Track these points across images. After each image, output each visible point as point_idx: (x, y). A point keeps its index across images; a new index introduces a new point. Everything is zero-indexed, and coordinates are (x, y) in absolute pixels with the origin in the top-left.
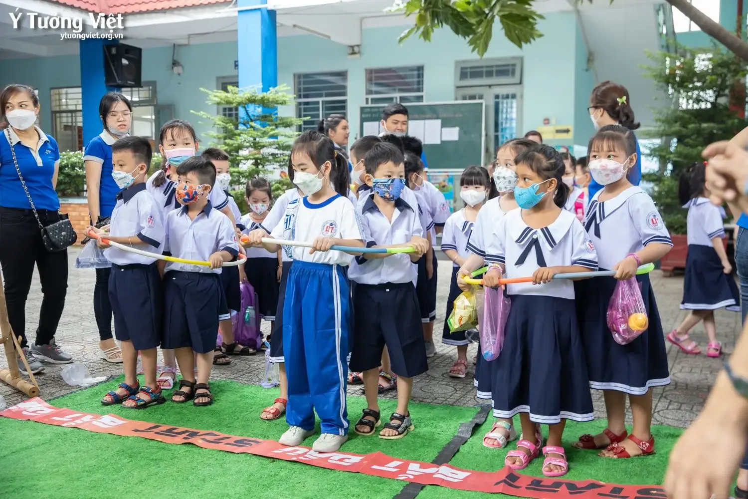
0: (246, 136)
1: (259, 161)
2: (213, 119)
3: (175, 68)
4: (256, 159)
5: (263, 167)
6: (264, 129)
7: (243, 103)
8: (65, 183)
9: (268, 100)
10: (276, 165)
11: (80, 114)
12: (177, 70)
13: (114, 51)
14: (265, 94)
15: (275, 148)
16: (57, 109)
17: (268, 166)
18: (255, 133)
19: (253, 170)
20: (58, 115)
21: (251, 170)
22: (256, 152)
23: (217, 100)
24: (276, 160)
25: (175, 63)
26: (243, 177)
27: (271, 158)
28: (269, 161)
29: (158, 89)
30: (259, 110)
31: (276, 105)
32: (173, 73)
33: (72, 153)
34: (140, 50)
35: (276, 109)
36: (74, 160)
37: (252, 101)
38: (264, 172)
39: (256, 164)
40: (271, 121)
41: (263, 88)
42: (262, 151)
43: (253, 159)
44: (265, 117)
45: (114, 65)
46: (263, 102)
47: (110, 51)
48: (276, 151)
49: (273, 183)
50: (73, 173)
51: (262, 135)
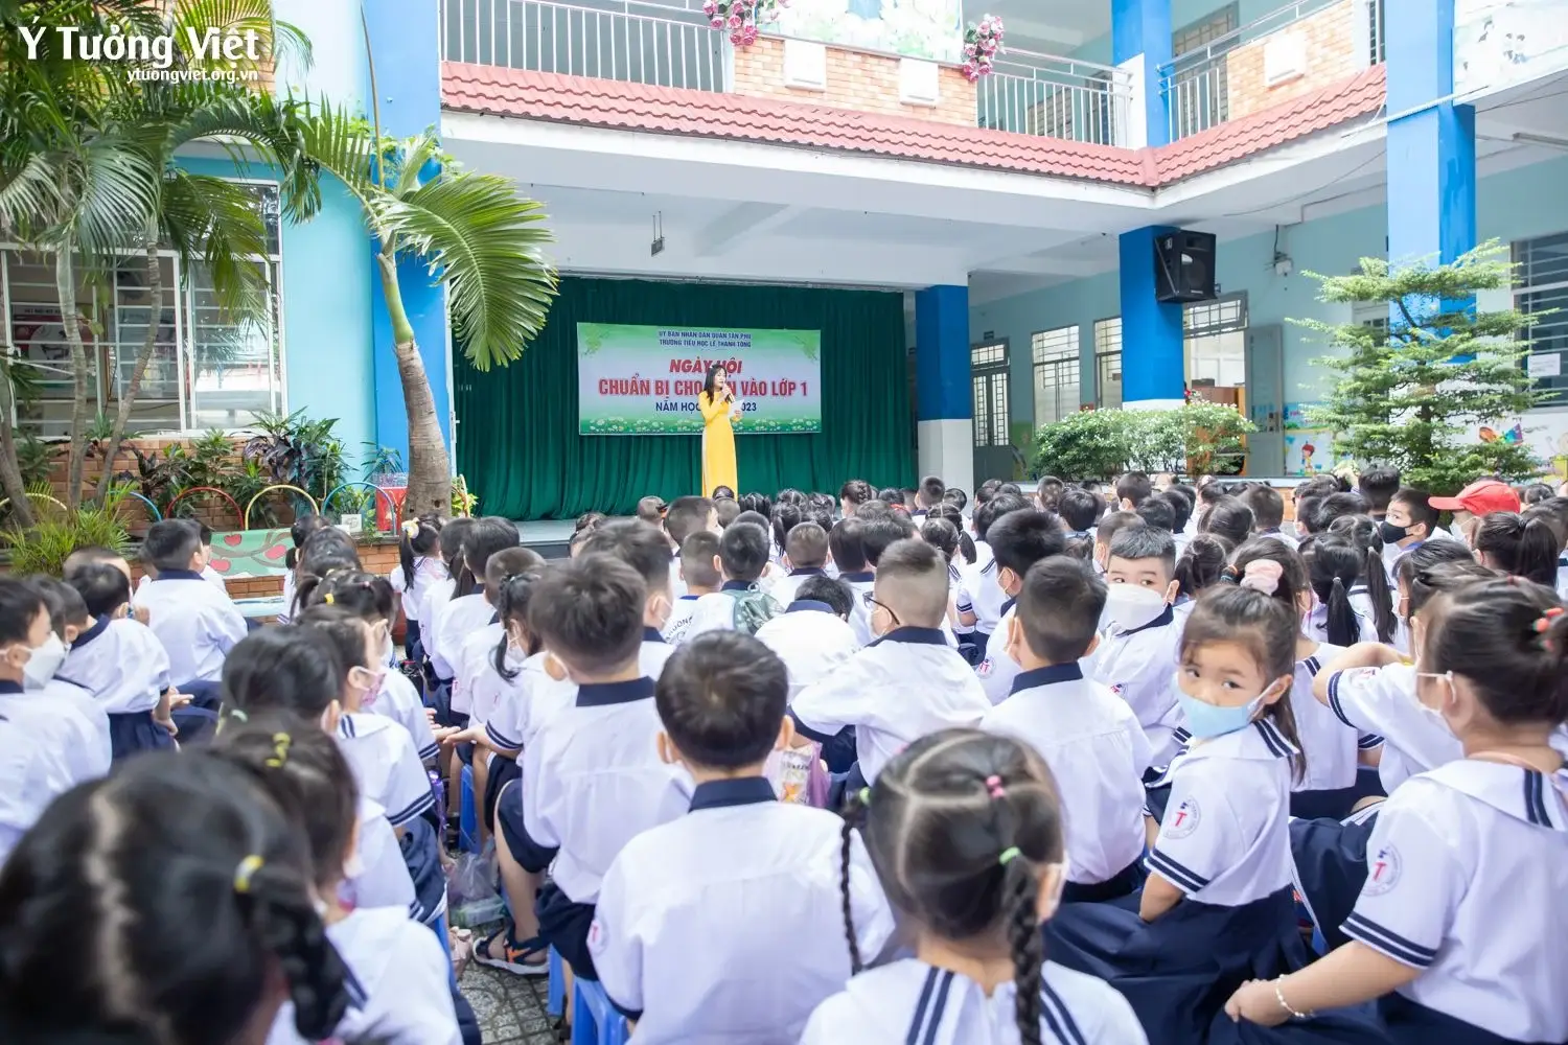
0: (1401, 358)
1: (1431, 408)
2: (1330, 332)
3: (1279, 265)
4: (1425, 405)
5: (1442, 419)
6: (1444, 341)
7: (1395, 292)
8: (1080, 461)
9: (1453, 279)
10: (1472, 415)
11: (1119, 356)
12: (1282, 266)
13: (1169, 244)
14: (1446, 268)
15: (1470, 380)
16: (1104, 350)
17: (1452, 418)
18: (1421, 351)
19: (1417, 427)
20: (1104, 359)
21: (1411, 427)
22: (1425, 389)
23: (1341, 291)
24: (1472, 403)
25: (1279, 257)
26: (1394, 442)
27: (1459, 400)
28: (1454, 406)
29: (1250, 304)
30: (1432, 306)
31: (1472, 292)
32: (1275, 272)
33: (1090, 412)
34: (1212, 238)
35: (1474, 299)
36: (1093, 422)
37: (1418, 286)
38: (1444, 429)
39: (1426, 415)
40: (1462, 322)
41: (1441, 257)
42: (1438, 387)
43: (1417, 405)
44: (1447, 317)
45: (1169, 268)
46: (1441, 287)
47: (1163, 245)
48: (1474, 386)
49: (1465, 452)
50: (1091, 444)
51: (1438, 354)
